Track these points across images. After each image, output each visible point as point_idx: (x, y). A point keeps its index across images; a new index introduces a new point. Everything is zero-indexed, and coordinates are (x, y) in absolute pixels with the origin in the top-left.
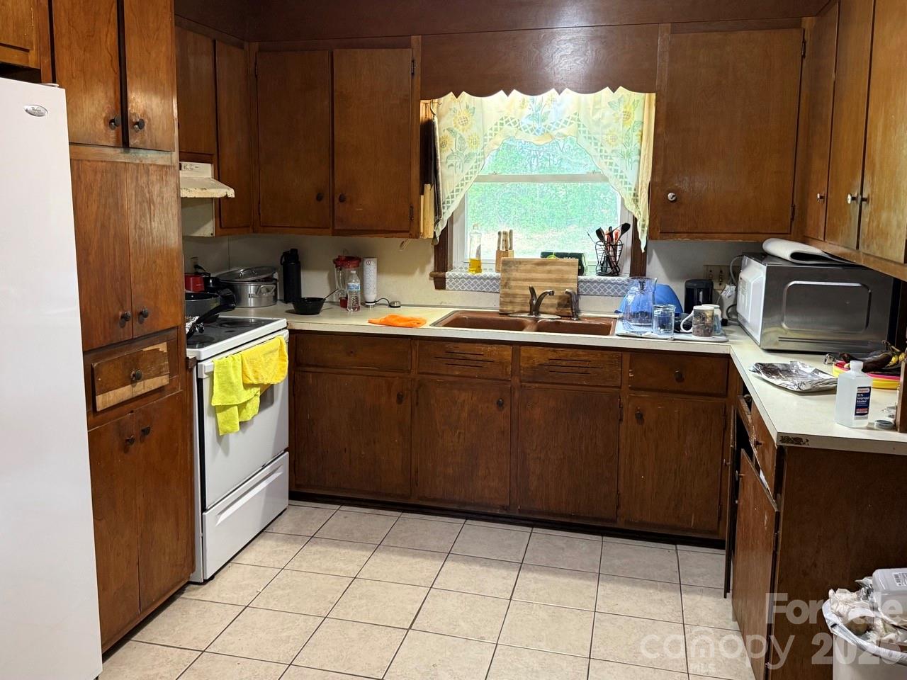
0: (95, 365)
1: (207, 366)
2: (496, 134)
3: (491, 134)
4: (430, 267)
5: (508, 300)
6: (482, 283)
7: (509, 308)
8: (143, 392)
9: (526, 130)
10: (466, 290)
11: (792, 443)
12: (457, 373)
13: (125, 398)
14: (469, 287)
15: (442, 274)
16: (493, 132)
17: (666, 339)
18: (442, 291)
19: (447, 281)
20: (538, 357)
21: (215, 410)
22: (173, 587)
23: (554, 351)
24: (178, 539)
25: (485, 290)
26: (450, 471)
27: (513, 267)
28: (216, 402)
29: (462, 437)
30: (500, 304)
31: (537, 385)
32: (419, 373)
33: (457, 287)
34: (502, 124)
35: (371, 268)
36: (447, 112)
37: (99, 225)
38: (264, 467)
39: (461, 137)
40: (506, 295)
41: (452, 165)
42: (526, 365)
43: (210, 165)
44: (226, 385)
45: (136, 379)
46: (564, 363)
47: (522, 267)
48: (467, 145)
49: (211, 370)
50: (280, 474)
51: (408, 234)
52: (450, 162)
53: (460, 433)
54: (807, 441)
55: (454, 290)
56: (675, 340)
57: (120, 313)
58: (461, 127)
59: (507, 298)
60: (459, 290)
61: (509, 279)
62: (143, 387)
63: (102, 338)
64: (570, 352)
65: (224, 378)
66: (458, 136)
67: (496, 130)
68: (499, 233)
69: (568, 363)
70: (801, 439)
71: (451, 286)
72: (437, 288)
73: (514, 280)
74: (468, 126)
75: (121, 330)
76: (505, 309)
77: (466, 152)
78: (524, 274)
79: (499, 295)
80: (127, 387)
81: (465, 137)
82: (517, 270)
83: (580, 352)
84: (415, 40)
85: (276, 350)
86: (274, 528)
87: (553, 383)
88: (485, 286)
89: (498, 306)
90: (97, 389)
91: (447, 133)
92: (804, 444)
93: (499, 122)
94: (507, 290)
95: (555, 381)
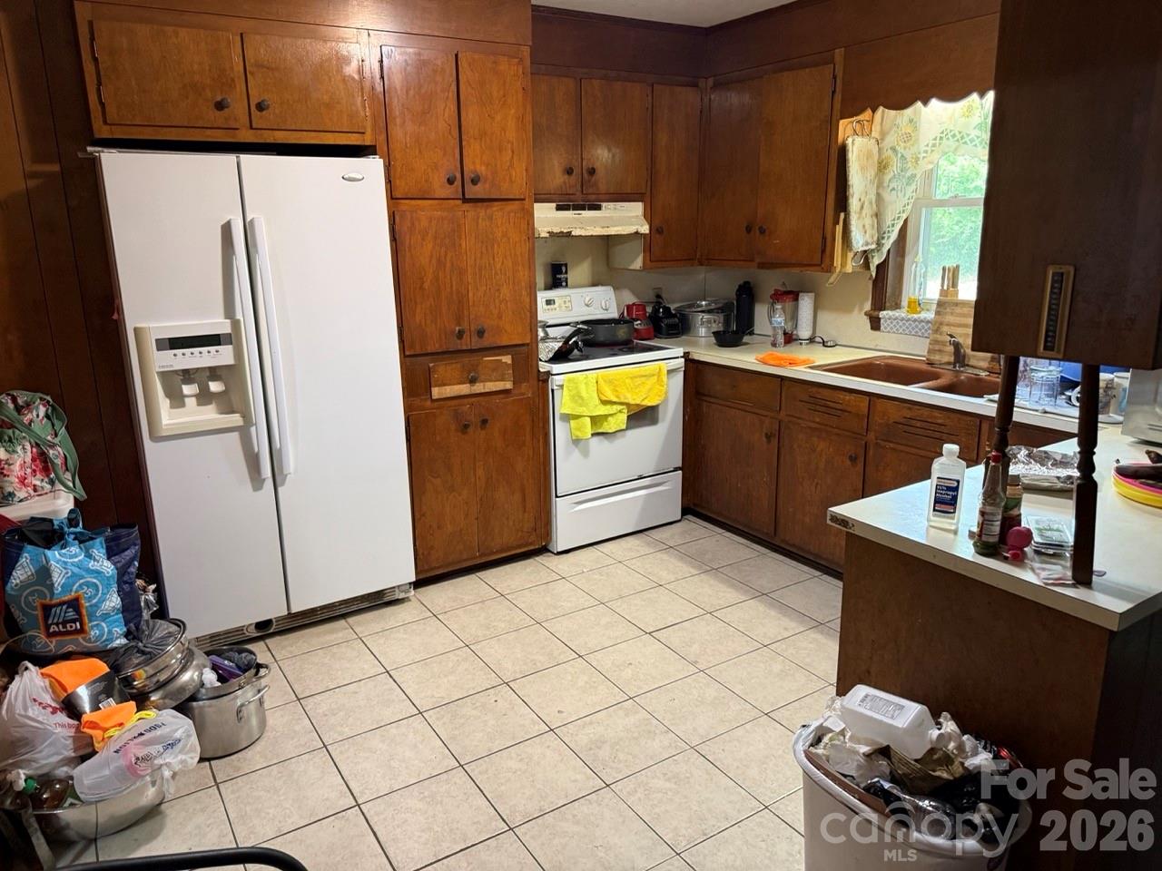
0: (431, 365)
1: (557, 380)
2: (932, 151)
3: (926, 152)
4: (868, 306)
5: (937, 347)
6: (917, 326)
7: (936, 357)
8: (483, 391)
9: (974, 143)
10: (901, 333)
11: (840, 524)
12: (818, 420)
13: (462, 393)
14: (917, 332)
15: (876, 313)
16: (929, 149)
17: (1037, 411)
18: (877, 333)
19: (882, 321)
20: (895, 414)
21: (567, 418)
22: (519, 546)
23: (910, 409)
24: (525, 511)
25: (920, 334)
26: (807, 520)
27: (948, 310)
28: (566, 410)
29: (819, 486)
30: (928, 352)
31: (892, 445)
32: (787, 415)
33: (891, 328)
34: (941, 138)
35: (806, 303)
36: (891, 129)
37: (434, 261)
38: (641, 478)
39: (902, 156)
40: (935, 342)
41: (894, 189)
42: (880, 421)
43: (640, 203)
44: (577, 398)
45: (473, 381)
46: (918, 424)
47: (958, 310)
48: (909, 165)
49: (561, 383)
50: (667, 488)
51: (819, 268)
52: (892, 186)
53: (817, 484)
54: (853, 526)
55: (889, 332)
56: (1046, 412)
57: (457, 329)
58: (902, 145)
59: (935, 346)
60: (894, 332)
61: (941, 324)
62: (479, 388)
63: (437, 345)
64: (926, 412)
65: (574, 392)
66: (899, 155)
67: (934, 145)
68: (944, 269)
69: (924, 425)
70: (847, 522)
71: (886, 328)
72: (872, 328)
73: (947, 325)
74: (911, 142)
75: (459, 341)
76: (932, 358)
77: (908, 174)
78: (958, 318)
79: (928, 340)
80: (465, 385)
81: (908, 157)
82: (952, 314)
83: (936, 414)
84: (839, 53)
85: (653, 375)
86: (655, 534)
87: (907, 445)
88: (920, 330)
89: (926, 354)
90: (433, 383)
91: (890, 152)
92: (850, 528)
93: (939, 135)
94: (938, 336)
95: (910, 444)
